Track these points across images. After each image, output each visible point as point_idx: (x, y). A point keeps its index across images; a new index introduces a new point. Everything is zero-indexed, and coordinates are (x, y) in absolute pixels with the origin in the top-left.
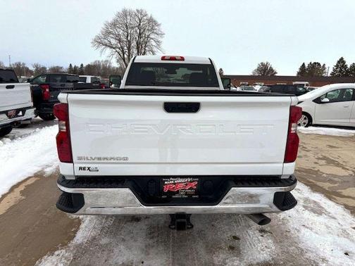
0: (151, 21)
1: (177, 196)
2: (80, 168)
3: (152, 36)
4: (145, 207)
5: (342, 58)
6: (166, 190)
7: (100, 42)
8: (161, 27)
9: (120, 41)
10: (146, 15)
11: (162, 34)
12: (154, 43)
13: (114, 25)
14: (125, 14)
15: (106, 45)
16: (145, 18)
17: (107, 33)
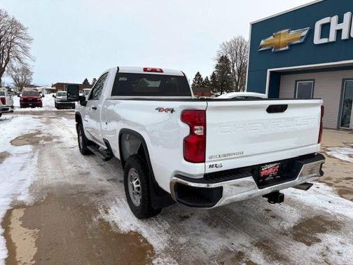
0: (14, 23)
1: (267, 179)
2: (210, 166)
3: (17, 40)
4: (259, 190)
5: (198, 73)
6: (262, 176)
8: (28, 31)
10: (6, 16)
11: (30, 40)
12: (19, 49)
16: (6, 19)
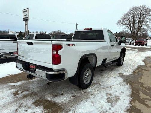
1: (32, 70)
7: (120, 23)
9: (129, 21)
13: (128, 14)
14: (134, 9)
15: (123, 24)
17: (124, 18)
